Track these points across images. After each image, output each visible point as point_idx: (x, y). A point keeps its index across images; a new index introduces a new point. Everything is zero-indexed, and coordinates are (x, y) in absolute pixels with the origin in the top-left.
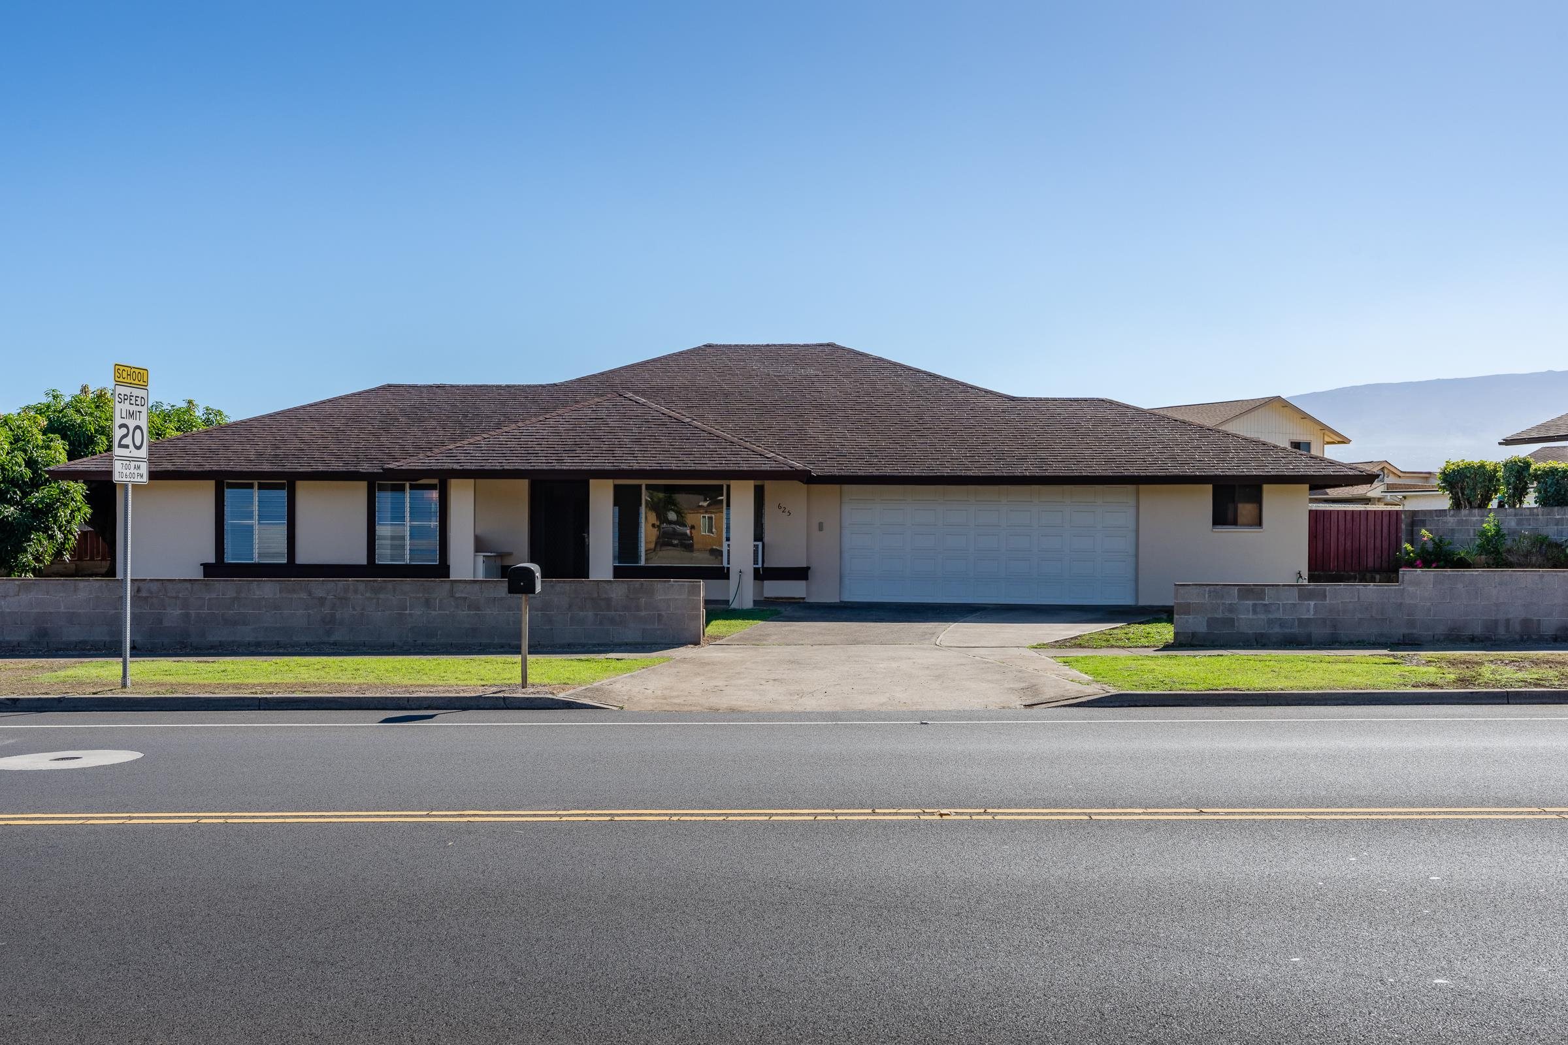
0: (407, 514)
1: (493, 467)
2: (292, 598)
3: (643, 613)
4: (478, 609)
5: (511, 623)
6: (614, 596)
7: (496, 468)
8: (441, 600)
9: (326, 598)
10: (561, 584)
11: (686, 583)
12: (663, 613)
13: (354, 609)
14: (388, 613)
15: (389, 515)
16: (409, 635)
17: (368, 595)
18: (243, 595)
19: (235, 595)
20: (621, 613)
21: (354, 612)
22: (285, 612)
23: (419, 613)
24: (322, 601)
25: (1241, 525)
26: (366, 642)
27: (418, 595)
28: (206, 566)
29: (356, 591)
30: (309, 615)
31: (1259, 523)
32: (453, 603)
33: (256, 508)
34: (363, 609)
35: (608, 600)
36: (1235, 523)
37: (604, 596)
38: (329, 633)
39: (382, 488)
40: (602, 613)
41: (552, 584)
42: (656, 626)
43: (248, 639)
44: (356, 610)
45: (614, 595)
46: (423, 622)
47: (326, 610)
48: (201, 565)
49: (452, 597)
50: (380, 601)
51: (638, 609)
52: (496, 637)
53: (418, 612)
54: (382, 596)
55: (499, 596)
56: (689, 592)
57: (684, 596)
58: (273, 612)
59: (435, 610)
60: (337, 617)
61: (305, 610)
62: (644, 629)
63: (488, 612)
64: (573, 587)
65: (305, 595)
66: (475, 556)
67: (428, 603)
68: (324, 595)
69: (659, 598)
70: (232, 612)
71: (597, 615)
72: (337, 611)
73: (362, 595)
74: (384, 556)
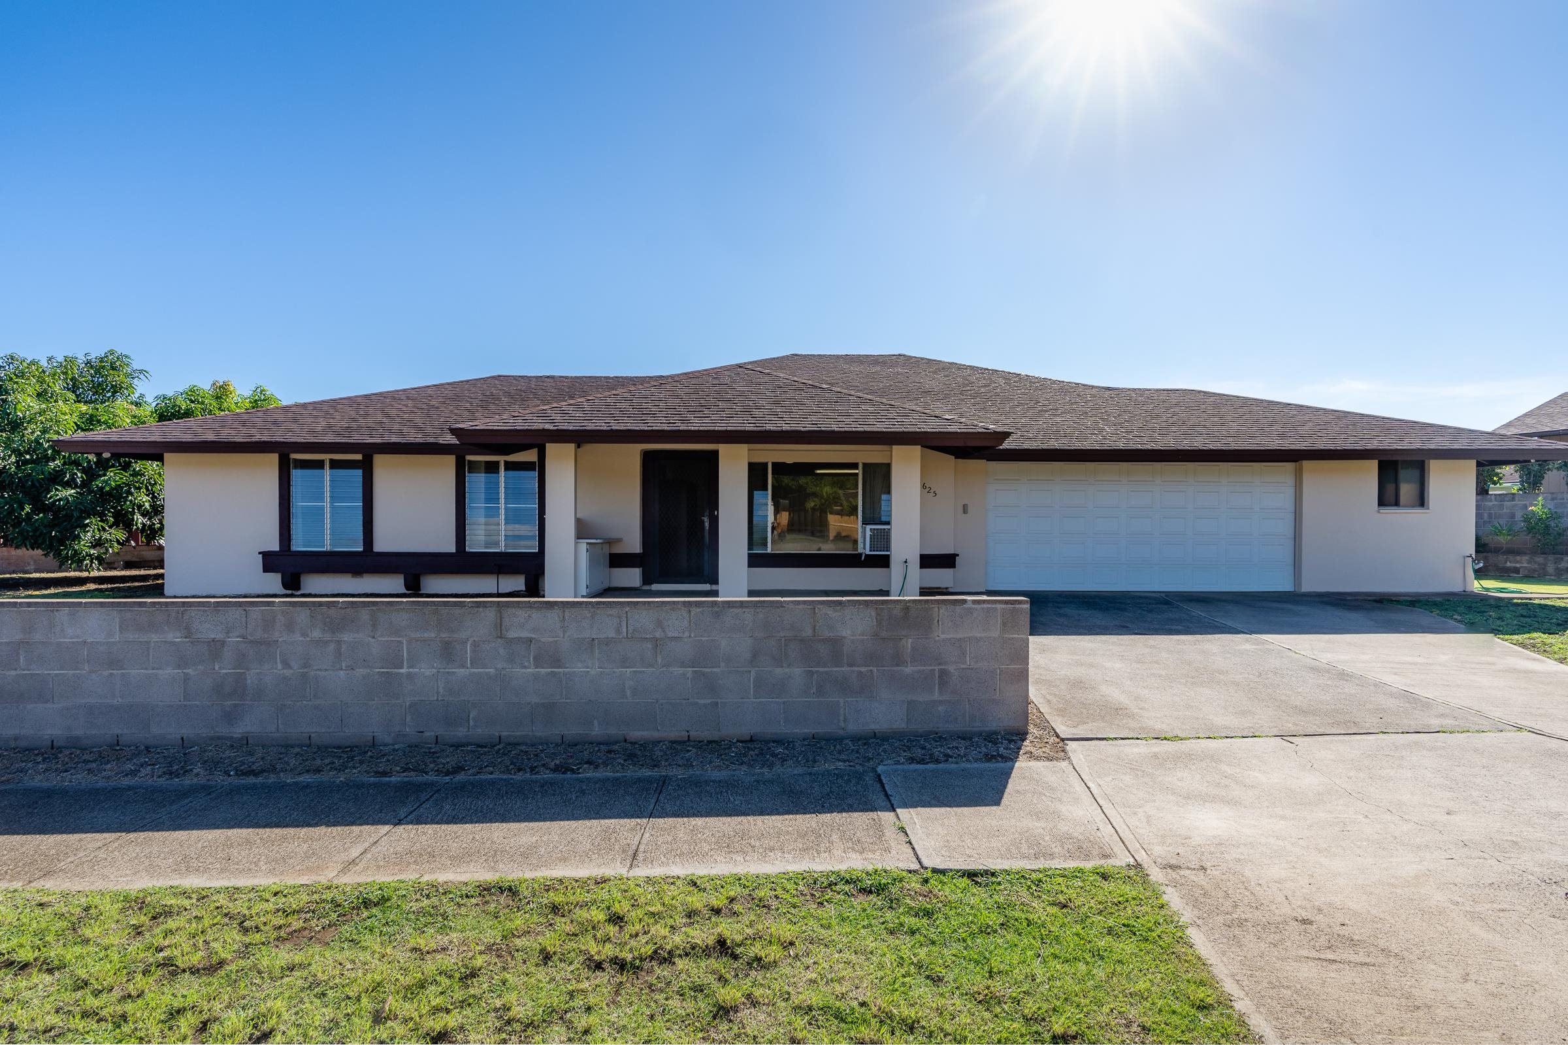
0: (502, 495)
1: (598, 428)
2: (148, 643)
3: (908, 670)
4: (557, 662)
5: (628, 693)
6: (846, 633)
7: (602, 428)
8: (475, 645)
9: (223, 643)
10: (736, 611)
11: (999, 606)
12: (951, 668)
13: (286, 664)
14: (360, 672)
15: (483, 496)
16: (408, 719)
17: (316, 634)
18: (38, 637)
19: (18, 636)
20: (863, 669)
21: (288, 672)
22: (133, 672)
23: (428, 672)
24: (215, 648)
25: (1403, 506)
26: (313, 735)
27: (426, 635)
28: (266, 555)
29: (290, 627)
30: (187, 679)
31: (1422, 501)
32: (501, 651)
33: (327, 488)
34: (305, 666)
35: (835, 643)
36: (1397, 503)
37: (827, 634)
38: (230, 717)
39: (474, 467)
40: (821, 669)
41: (716, 609)
42: (936, 696)
43: (49, 732)
44: (290, 667)
45: (849, 632)
46: (438, 693)
47: (224, 668)
48: (260, 553)
49: (501, 638)
50: (344, 647)
51: (898, 660)
52: (596, 722)
53: (426, 670)
54: (346, 637)
55: (603, 636)
56: (1004, 624)
57: (995, 633)
58: (106, 673)
59: (463, 666)
60: (249, 681)
61: (179, 667)
62: (909, 703)
63: (579, 668)
64: (761, 616)
65: (178, 634)
66: (576, 543)
67: (448, 652)
68: (220, 636)
69: (943, 636)
70: (13, 673)
71: (812, 673)
72: (248, 669)
73: (304, 635)
74: (477, 543)
